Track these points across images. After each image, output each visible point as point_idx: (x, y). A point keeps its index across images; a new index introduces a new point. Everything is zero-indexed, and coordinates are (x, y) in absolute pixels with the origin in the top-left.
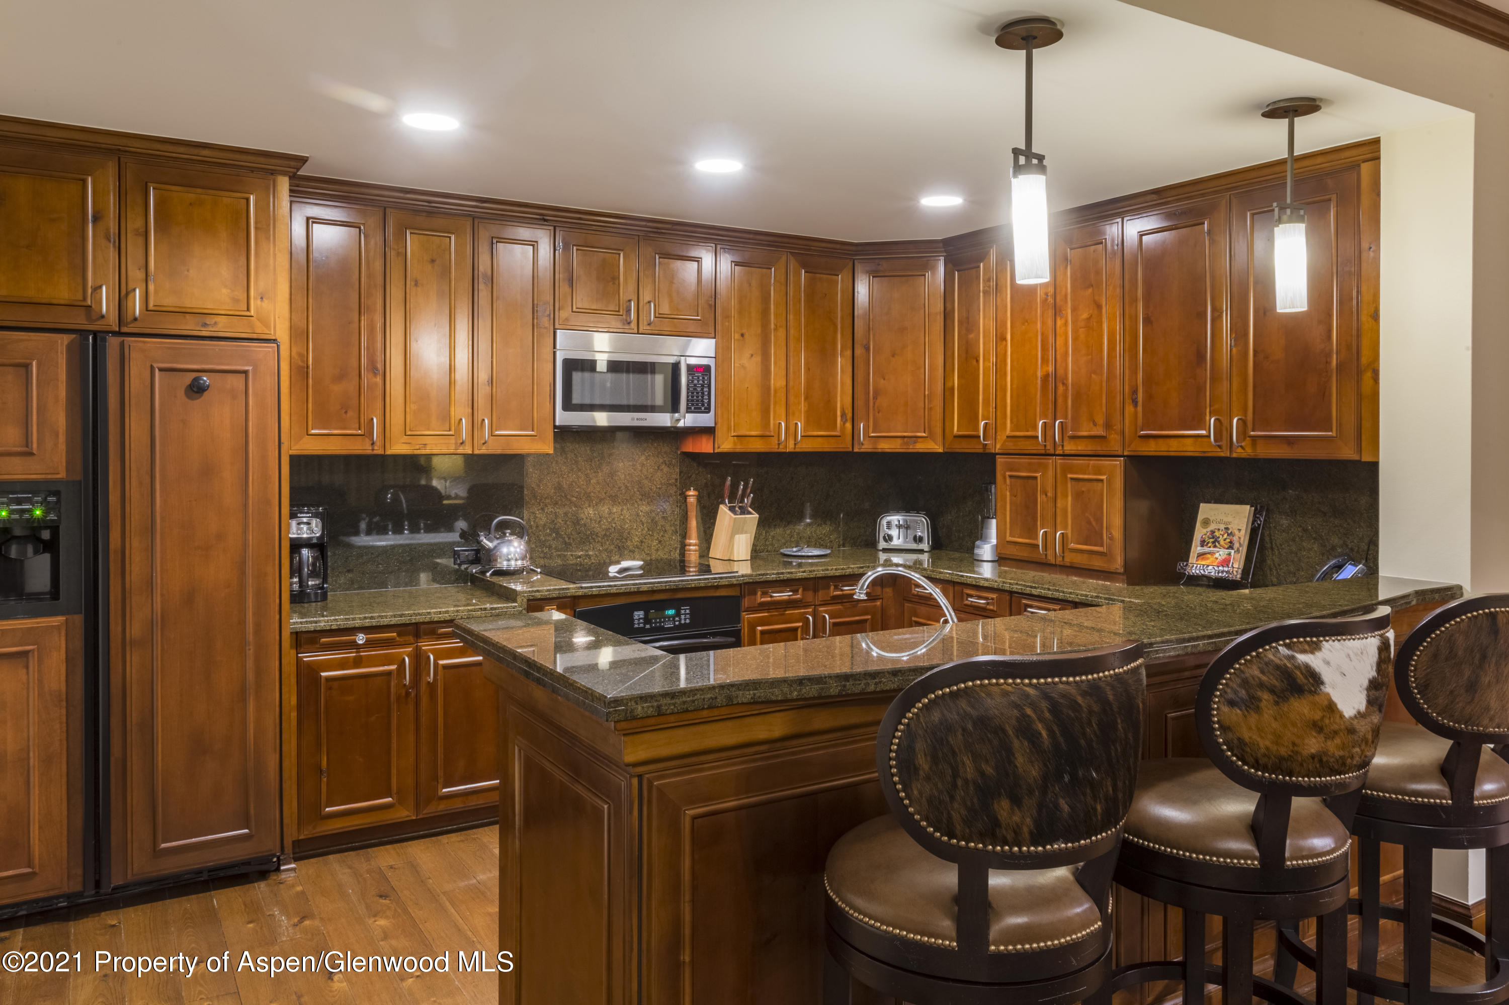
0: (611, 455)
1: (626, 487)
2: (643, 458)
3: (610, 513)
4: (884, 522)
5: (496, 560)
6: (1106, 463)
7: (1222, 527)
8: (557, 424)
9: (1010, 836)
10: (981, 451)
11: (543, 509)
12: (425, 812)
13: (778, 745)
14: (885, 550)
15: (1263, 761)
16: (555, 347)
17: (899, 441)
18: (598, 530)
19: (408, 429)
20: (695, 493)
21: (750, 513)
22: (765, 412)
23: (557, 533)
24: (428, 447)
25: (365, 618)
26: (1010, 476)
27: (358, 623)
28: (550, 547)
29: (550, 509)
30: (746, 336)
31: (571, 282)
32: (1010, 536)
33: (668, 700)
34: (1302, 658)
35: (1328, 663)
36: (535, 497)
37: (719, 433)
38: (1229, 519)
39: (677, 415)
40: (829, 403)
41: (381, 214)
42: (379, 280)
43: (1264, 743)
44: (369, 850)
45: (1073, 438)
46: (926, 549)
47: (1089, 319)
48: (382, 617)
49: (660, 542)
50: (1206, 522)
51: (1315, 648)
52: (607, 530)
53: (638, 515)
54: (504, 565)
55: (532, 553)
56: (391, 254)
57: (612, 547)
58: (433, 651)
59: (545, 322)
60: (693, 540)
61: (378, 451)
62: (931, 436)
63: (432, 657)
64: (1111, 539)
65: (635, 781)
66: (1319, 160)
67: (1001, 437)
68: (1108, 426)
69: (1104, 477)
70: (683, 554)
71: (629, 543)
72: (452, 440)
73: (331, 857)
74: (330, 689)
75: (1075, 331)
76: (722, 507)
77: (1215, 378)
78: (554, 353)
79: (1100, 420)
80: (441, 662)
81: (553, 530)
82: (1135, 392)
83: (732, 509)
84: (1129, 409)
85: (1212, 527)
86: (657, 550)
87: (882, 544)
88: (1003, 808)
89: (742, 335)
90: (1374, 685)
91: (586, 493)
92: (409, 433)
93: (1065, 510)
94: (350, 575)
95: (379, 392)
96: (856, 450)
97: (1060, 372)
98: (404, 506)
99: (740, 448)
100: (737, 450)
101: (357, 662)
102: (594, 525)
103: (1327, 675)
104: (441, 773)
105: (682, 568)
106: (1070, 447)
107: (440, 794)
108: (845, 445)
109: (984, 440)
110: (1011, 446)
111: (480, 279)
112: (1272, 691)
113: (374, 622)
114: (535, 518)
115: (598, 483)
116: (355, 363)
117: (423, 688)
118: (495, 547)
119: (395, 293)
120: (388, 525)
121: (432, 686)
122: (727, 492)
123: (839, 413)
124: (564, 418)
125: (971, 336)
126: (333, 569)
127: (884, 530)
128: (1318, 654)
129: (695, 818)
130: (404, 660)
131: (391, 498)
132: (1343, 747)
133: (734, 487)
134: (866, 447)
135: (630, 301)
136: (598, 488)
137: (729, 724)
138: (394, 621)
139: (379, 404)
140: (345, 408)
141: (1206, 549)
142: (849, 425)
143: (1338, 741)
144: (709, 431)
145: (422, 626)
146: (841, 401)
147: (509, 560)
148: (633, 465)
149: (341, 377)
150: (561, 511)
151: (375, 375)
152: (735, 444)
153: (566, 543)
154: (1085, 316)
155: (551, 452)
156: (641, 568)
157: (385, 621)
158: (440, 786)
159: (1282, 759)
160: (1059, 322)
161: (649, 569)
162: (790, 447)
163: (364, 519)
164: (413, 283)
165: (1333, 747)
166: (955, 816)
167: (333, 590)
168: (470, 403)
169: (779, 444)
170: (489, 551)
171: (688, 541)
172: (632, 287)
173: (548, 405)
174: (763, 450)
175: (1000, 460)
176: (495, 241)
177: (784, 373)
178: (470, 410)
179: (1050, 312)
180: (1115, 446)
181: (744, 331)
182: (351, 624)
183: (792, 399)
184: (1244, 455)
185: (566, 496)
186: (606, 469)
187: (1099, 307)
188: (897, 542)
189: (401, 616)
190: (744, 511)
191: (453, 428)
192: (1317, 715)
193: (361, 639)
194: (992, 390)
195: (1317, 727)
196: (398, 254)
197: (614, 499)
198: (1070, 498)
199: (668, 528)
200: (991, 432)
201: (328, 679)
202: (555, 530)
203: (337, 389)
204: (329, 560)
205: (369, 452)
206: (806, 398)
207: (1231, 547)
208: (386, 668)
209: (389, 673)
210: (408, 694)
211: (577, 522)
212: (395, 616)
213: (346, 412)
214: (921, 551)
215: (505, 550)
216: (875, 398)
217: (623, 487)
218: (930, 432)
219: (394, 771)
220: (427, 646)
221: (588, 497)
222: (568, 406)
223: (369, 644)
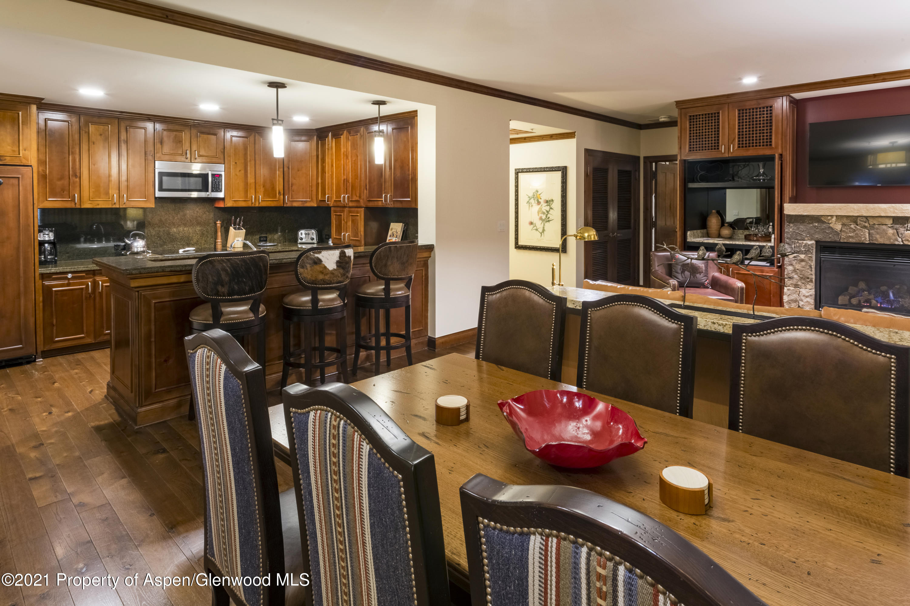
0: (183, 208)
1: (190, 220)
2: (198, 209)
3: (183, 230)
4: (300, 233)
5: (132, 248)
6: (359, 209)
7: (395, 230)
8: (156, 196)
9: (222, 295)
10: (327, 206)
11: (154, 229)
12: (98, 340)
13: (183, 284)
14: (300, 243)
15: (309, 281)
16: (155, 167)
17: (301, 202)
18: (178, 236)
19: (91, 198)
20: (220, 222)
21: (242, 230)
22: (246, 191)
23: (160, 238)
24: (100, 205)
25: (72, 268)
26: (335, 215)
27: (68, 270)
28: (157, 243)
29: (157, 229)
30: (237, 163)
31: (161, 143)
32: (335, 236)
33: (143, 270)
34: (316, 255)
35: (323, 256)
36: (150, 224)
37: (226, 200)
38: (397, 228)
39: (208, 193)
40: (273, 188)
41: (78, 117)
42: (78, 142)
43: (309, 277)
44: (75, 354)
45: (352, 201)
46: (316, 242)
47: (355, 160)
48: (79, 268)
49: (205, 241)
50: (392, 229)
51: (320, 252)
52: (182, 237)
53: (196, 231)
54: (135, 250)
55: (148, 246)
56: (83, 132)
57: (184, 243)
58: (101, 281)
59: (150, 158)
60: (219, 240)
61: (78, 206)
62: (312, 200)
63: (100, 283)
64: (361, 235)
65: (137, 293)
66: (406, 114)
67: (333, 201)
68: (360, 197)
69: (359, 214)
70: (215, 246)
71: (192, 242)
72: (110, 202)
73: (58, 357)
74: (57, 294)
75: (351, 164)
76: (231, 227)
77: (385, 182)
78: (155, 170)
79: (358, 195)
80: (104, 285)
81: (158, 237)
82: (366, 186)
83: (235, 229)
84: (365, 191)
85: (393, 230)
86: (204, 244)
87: (299, 241)
88: (220, 288)
89: (236, 163)
90: (338, 262)
91: (172, 223)
92: (91, 200)
93: (349, 226)
94: (68, 255)
95: (78, 184)
96: (285, 206)
97: (348, 178)
98: (103, 231)
99: (235, 205)
100: (234, 206)
101: (68, 285)
102: (176, 234)
103: (323, 259)
104: (105, 325)
105: (215, 250)
106: (351, 204)
107: (104, 333)
108: (281, 204)
109: (328, 202)
110: (335, 204)
111: (122, 142)
112: (310, 264)
113: (75, 270)
114: (150, 232)
115: (178, 219)
116: (67, 173)
117: (97, 294)
118: (132, 243)
119: (85, 147)
120: (94, 240)
121: (101, 294)
122: (233, 222)
123: (277, 192)
124: (158, 194)
125: (324, 164)
126: (60, 252)
127: (300, 236)
128: (321, 254)
129: (155, 303)
130: (88, 284)
131: (95, 228)
132: (330, 277)
133: (236, 219)
134: (289, 205)
135: (187, 150)
136: (178, 221)
137: (165, 277)
138: (84, 269)
139: (78, 189)
140: (63, 190)
141: (391, 238)
142: (282, 197)
143: (328, 276)
144: (223, 199)
145: (96, 271)
146: (279, 187)
147: (137, 248)
148: (193, 212)
149: (61, 178)
150: (162, 230)
151: (76, 178)
152: (233, 204)
153: (164, 242)
154: (354, 159)
155: (154, 207)
156: (194, 250)
157: (80, 269)
158: (105, 330)
159: (313, 281)
160: (348, 161)
161: (196, 251)
162: (257, 205)
163: (83, 237)
164: (92, 143)
165: (327, 277)
166: (209, 291)
167: (60, 261)
168: (118, 188)
169: (252, 204)
170: (129, 244)
171: (217, 241)
172: (188, 144)
173: (152, 189)
174: (245, 206)
175: (332, 209)
176: (128, 127)
177: (254, 177)
178: (118, 191)
179: (345, 157)
180: (362, 204)
181: (237, 161)
182: (65, 270)
183: (257, 187)
184: (392, 207)
185: (164, 224)
186: (181, 213)
187: (357, 156)
188: (304, 241)
189: (87, 267)
190: (239, 229)
191: (111, 198)
192: (321, 269)
193: (70, 276)
194: (330, 184)
195: (322, 272)
196: (86, 132)
197: (185, 225)
198: (350, 222)
199: (209, 236)
200: (330, 199)
201: (55, 291)
202: (159, 237)
203: (59, 183)
204: (58, 249)
205: (74, 207)
206: (263, 187)
207: (397, 237)
208: (81, 287)
209: (82, 289)
210: (90, 296)
211: (169, 234)
212: (84, 267)
213: (63, 192)
214: (314, 243)
215: (135, 244)
216: (292, 186)
217: (189, 221)
218: (312, 199)
219: (85, 325)
220: (98, 278)
221: (174, 224)
222: (161, 189)
223: (73, 278)
